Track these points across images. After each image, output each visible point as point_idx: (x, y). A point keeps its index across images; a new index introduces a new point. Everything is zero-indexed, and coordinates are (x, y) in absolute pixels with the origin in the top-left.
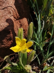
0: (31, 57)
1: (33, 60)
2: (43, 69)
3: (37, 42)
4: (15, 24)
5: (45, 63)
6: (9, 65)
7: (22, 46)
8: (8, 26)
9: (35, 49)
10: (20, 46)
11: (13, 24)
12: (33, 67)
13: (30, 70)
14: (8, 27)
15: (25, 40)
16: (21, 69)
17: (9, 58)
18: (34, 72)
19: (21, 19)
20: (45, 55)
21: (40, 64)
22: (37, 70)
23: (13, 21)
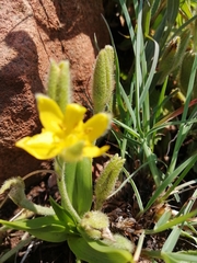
0: (107, 180)
1: (114, 193)
2: (153, 225)
3: (133, 125)
4: (41, 54)
5: (161, 205)
6: (24, 216)
7: (67, 133)
8: (14, 61)
9: (124, 152)
10: (58, 135)
11: (35, 52)
12: (113, 220)
13: (101, 231)
14: (14, 66)
15: (80, 109)
16: (68, 227)
17: (23, 186)
18: (118, 237)
19: (66, 40)
20: (164, 176)
21: (144, 206)
22: (132, 231)
23: (36, 40)
